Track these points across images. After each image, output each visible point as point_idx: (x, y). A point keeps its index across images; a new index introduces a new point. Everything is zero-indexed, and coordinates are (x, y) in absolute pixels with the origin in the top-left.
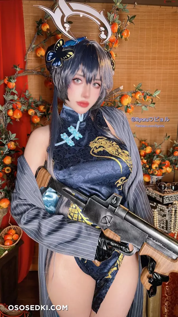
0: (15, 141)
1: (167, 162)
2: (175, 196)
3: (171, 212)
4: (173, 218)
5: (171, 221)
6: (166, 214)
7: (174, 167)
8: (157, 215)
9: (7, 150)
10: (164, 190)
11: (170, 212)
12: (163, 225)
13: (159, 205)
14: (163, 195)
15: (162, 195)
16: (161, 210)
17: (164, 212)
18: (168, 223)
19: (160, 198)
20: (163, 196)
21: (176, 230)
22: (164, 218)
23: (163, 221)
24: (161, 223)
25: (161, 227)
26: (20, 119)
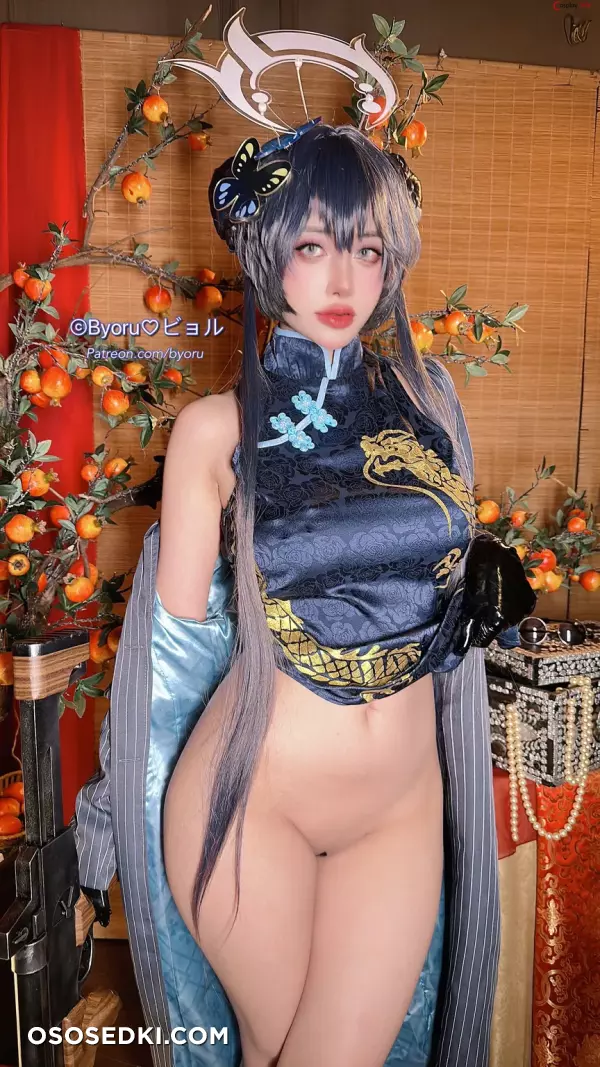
0: (46, 467)
1: (548, 555)
2: (574, 661)
3: (563, 713)
4: (571, 734)
5: (564, 743)
6: (547, 720)
7: (568, 572)
8: (517, 722)
9: (18, 493)
10: (538, 643)
11: (560, 710)
12: (537, 758)
13: (523, 689)
14: (538, 657)
15: (535, 656)
16: (530, 705)
17: (541, 712)
18: (555, 749)
19: (526, 666)
20: (537, 661)
21: (582, 773)
22: (540, 732)
23: (539, 744)
24: (531, 752)
25: (531, 764)
26: (62, 400)
